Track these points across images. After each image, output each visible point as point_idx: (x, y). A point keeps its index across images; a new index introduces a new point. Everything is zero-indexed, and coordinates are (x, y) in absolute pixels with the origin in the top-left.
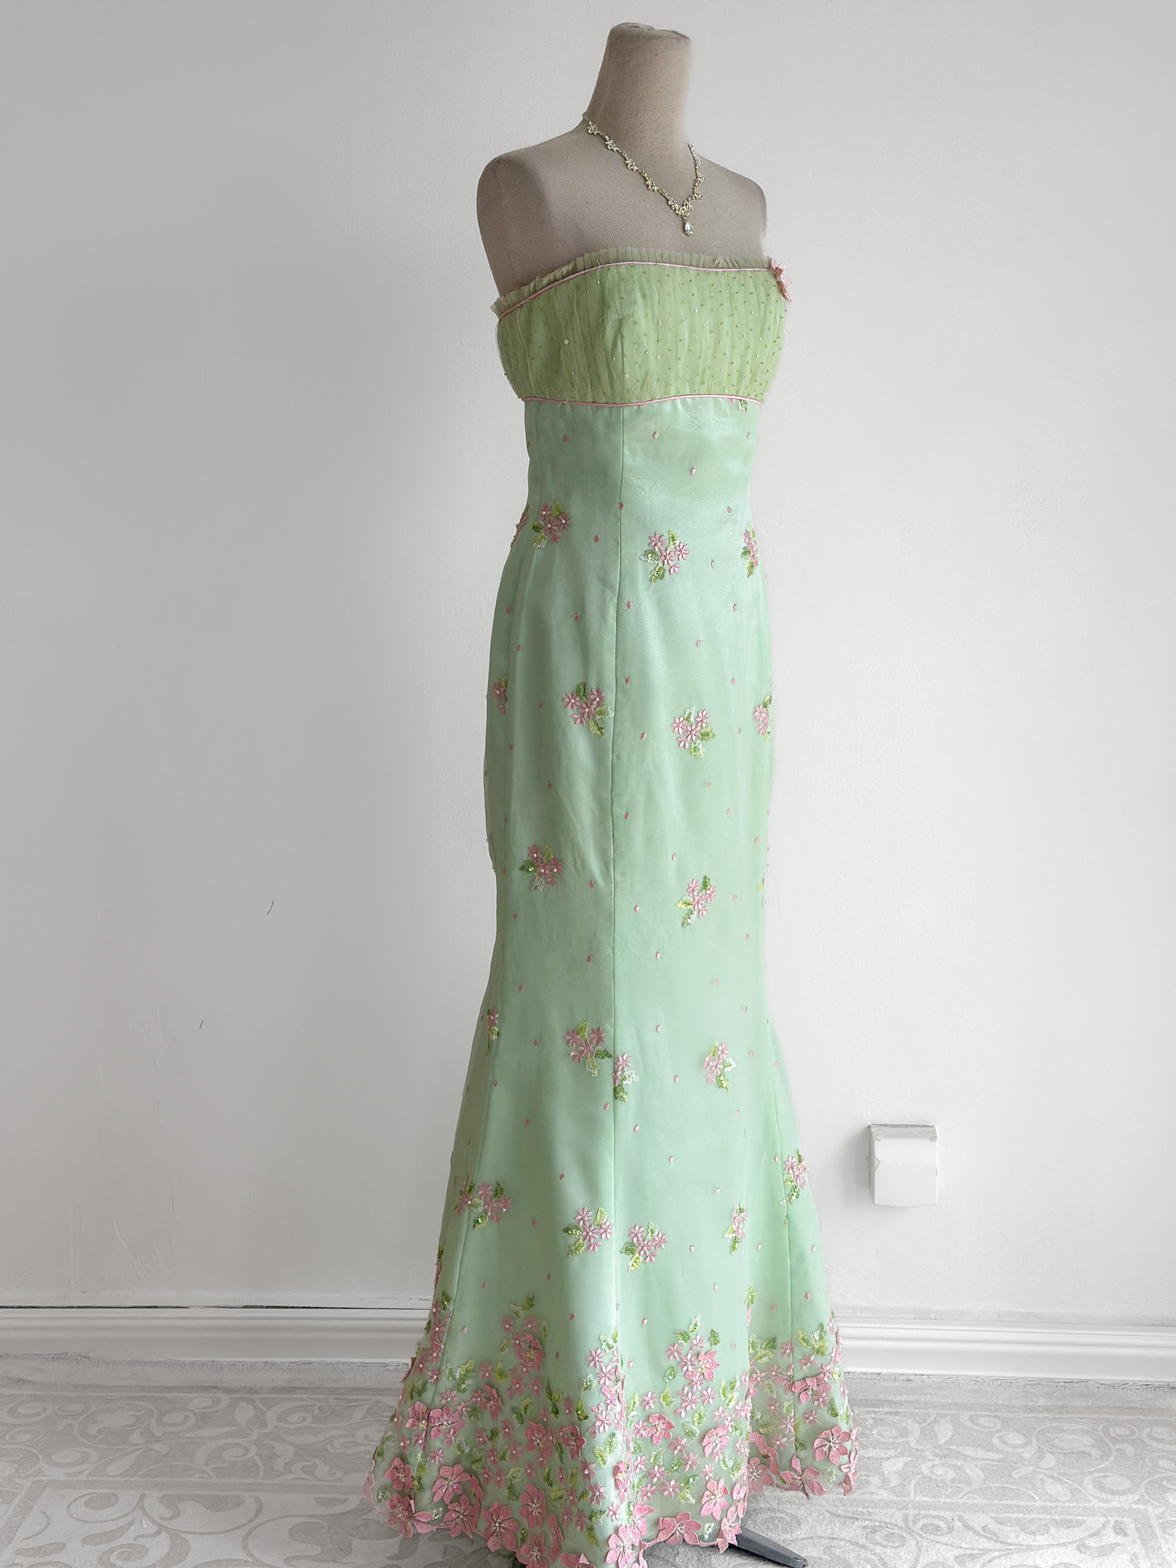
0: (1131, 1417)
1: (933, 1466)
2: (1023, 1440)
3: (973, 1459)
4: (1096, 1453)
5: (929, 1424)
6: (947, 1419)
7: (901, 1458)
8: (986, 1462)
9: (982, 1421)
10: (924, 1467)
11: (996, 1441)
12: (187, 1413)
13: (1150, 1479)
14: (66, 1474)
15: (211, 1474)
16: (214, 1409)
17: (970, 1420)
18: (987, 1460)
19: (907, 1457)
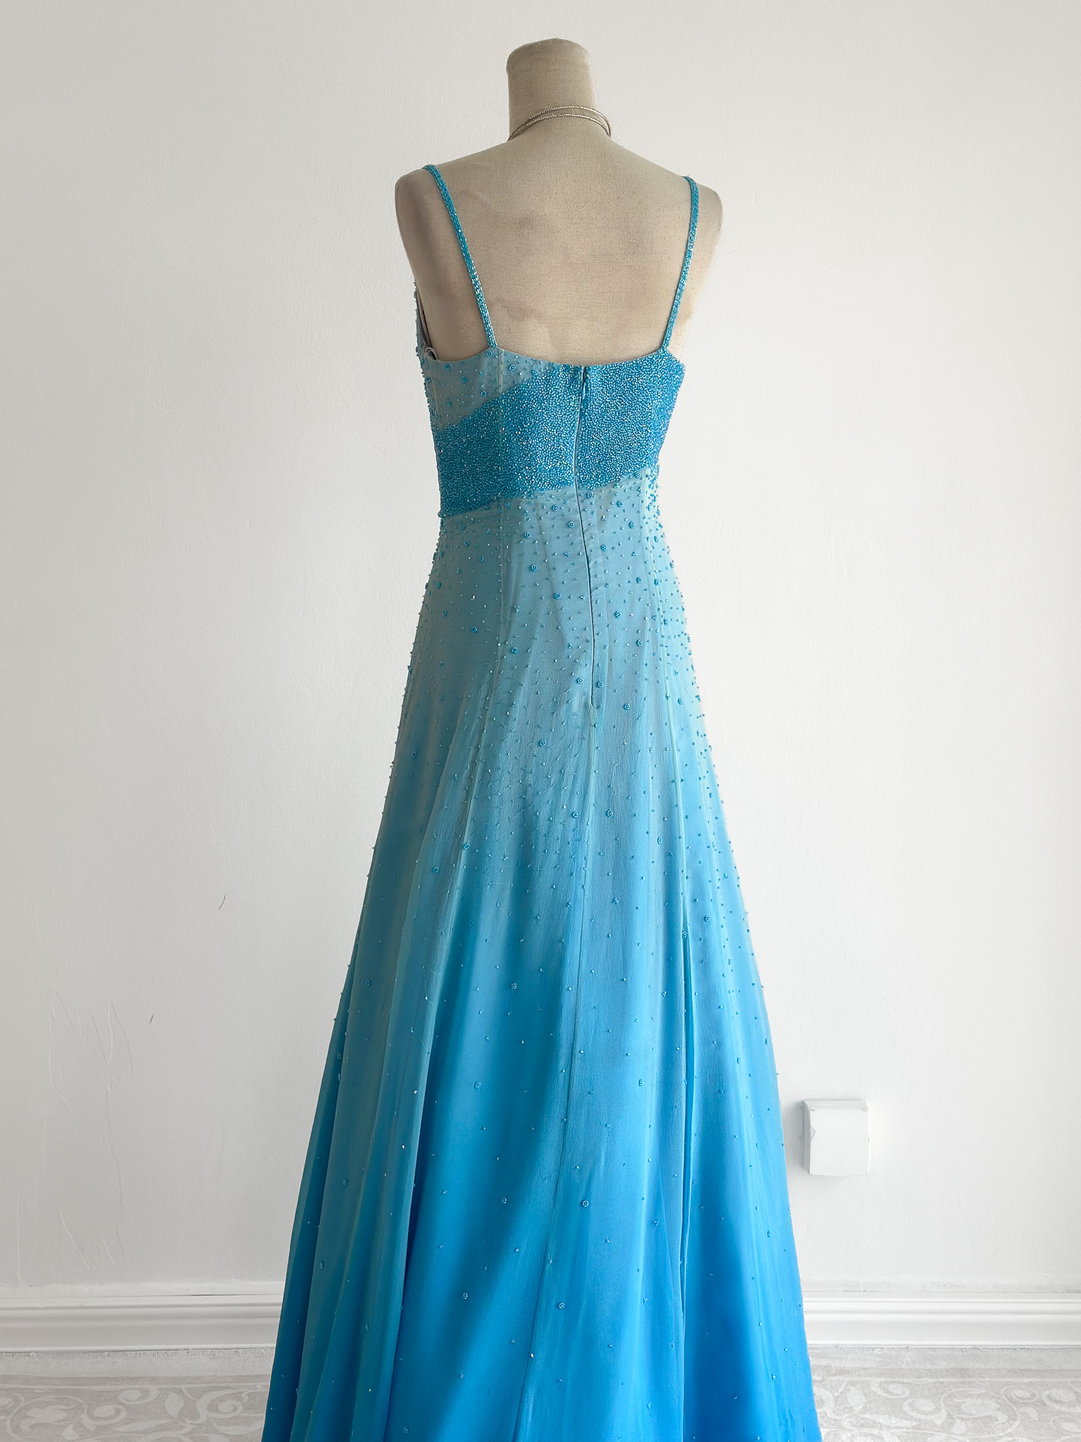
2: (933, 1407)
3: (889, 1427)
4: (1002, 1418)
5: (841, 1393)
6: (857, 1386)
8: (902, 1430)
9: (891, 1386)
11: (906, 1408)
17: (879, 1386)
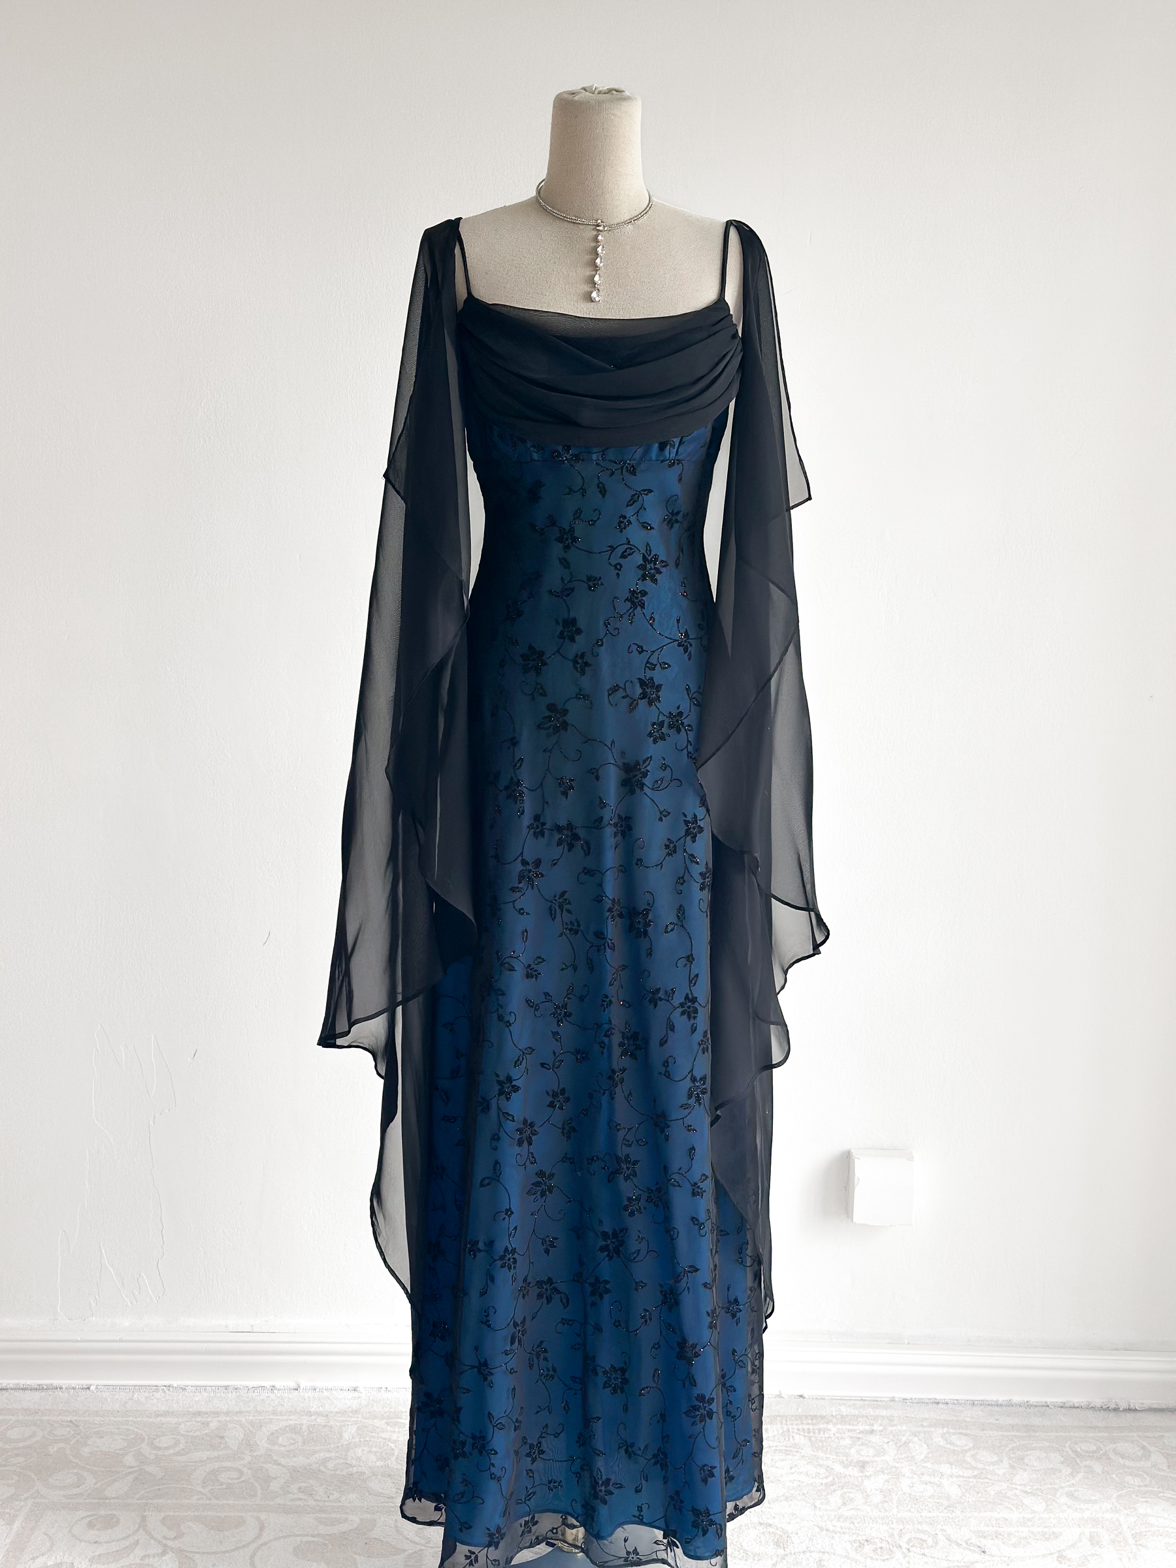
1: (912, 1483)
2: (995, 1458)
4: (1065, 1470)
5: (904, 1443)
7: (882, 1476)
8: (961, 1479)
9: (953, 1437)
11: (969, 1459)
14: (64, 1496)
15: (209, 1494)
18: (962, 1476)
19: (888, 1474)
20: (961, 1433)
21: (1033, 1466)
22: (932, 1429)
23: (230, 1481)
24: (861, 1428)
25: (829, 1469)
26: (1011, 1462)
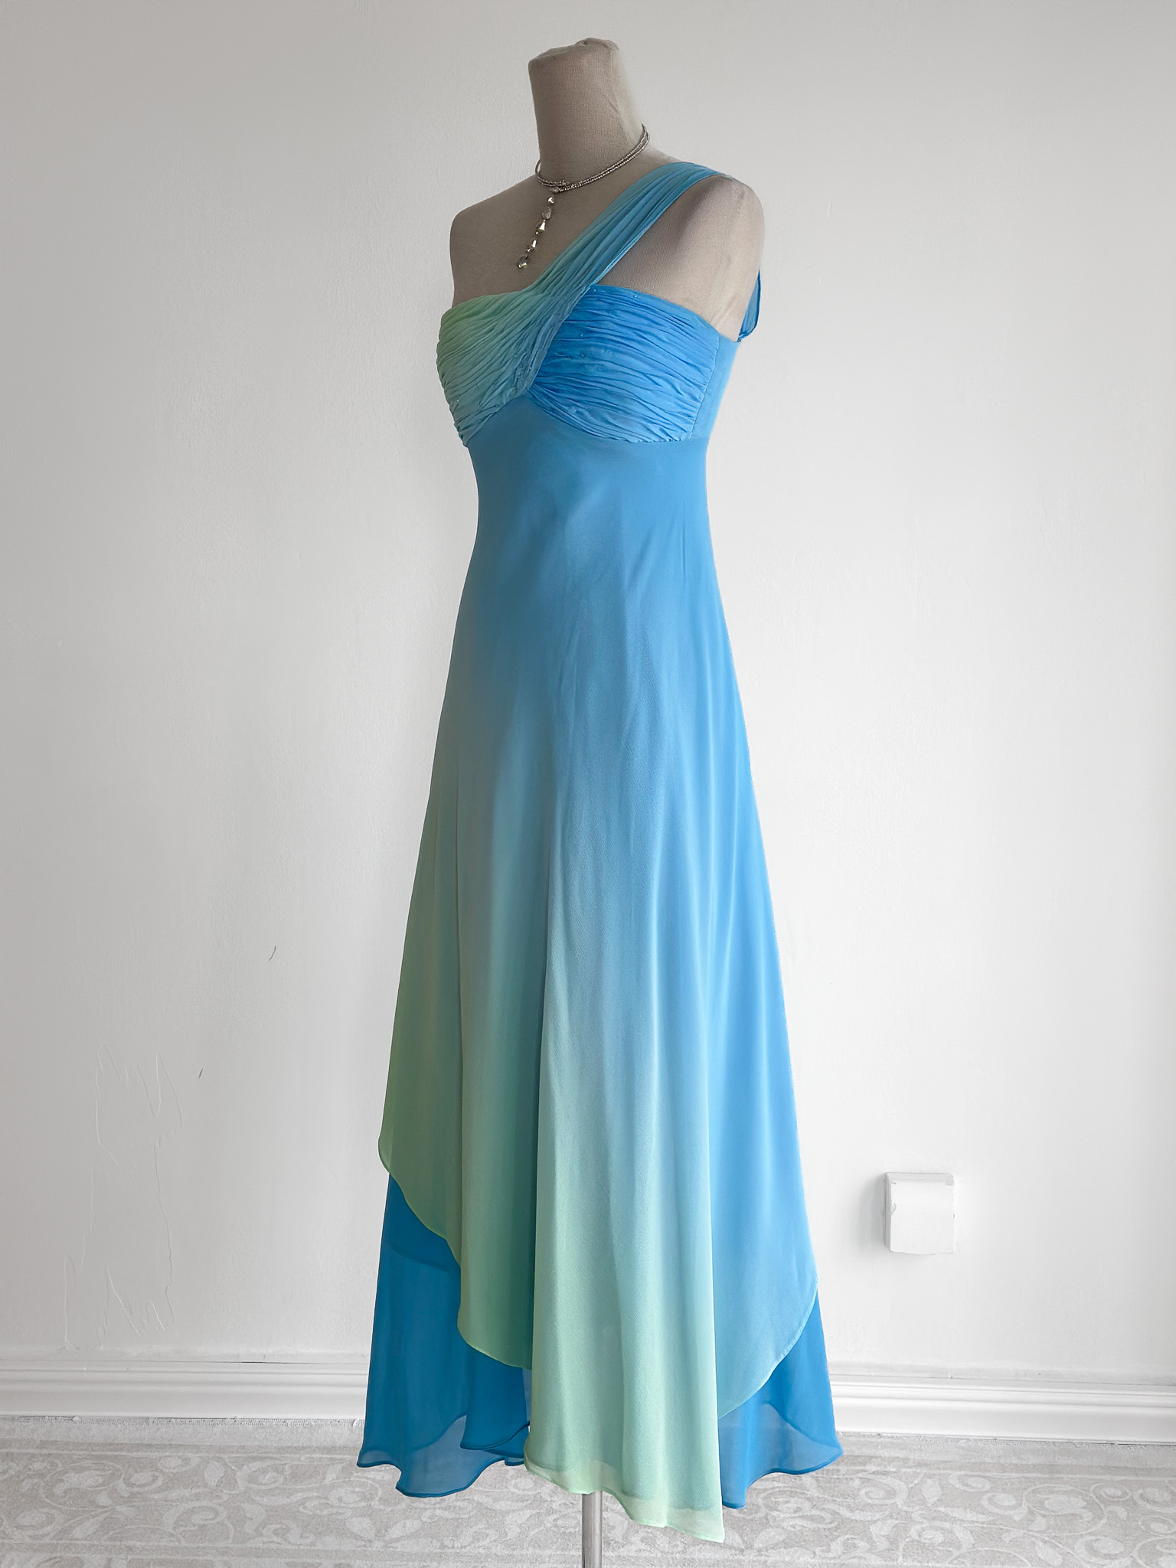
0: (1123, 1478)
1: (923, 1529)
3: (962, 1521)
4: (1087, 1515)
5: (916, 1485)
6: (935, 1479)
7: (890, 1521)
8: (975, 1524)
9: (971, 1481)
10: (913, 1533)
11: (985, 1502)
12: (156, 1474)
13: (1144, 1543)
14: (30, 1536)
15: (179, 1536)
16: (184, 1469)
17: (959, 1479)
18: (977, 1522)
19: (897, 1519)
20: (979, 1476)
21: (1053, 1512)
22: (948, 1471)
23: (204, 1523)
24: (874, 1469)
25: (835, 1513)
26: (1030, 1505)
